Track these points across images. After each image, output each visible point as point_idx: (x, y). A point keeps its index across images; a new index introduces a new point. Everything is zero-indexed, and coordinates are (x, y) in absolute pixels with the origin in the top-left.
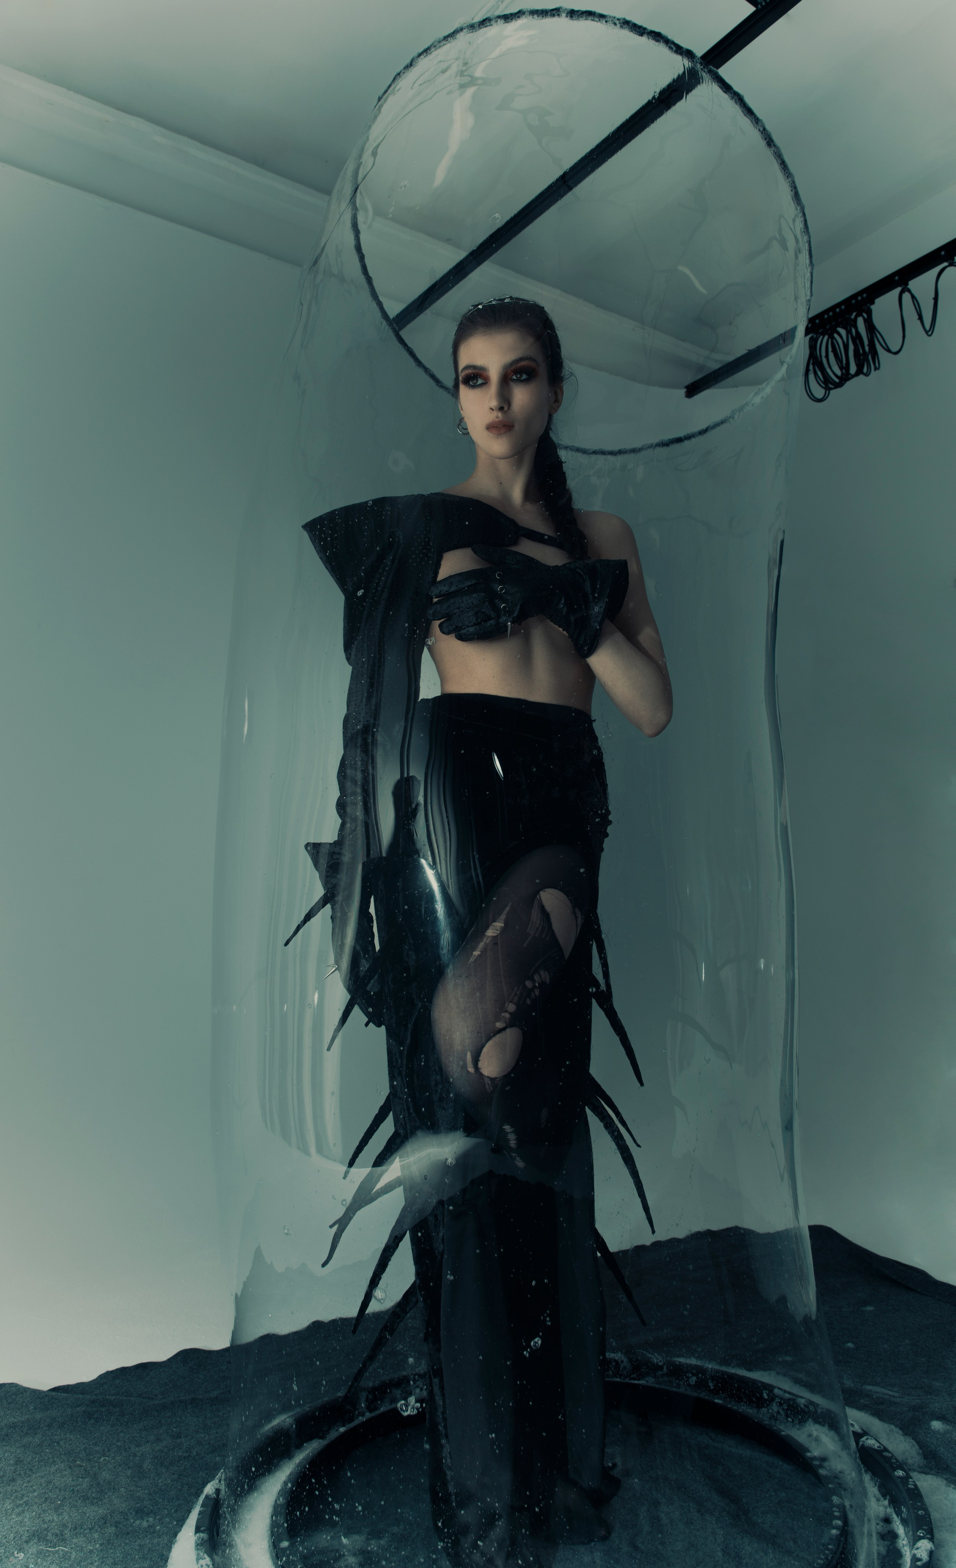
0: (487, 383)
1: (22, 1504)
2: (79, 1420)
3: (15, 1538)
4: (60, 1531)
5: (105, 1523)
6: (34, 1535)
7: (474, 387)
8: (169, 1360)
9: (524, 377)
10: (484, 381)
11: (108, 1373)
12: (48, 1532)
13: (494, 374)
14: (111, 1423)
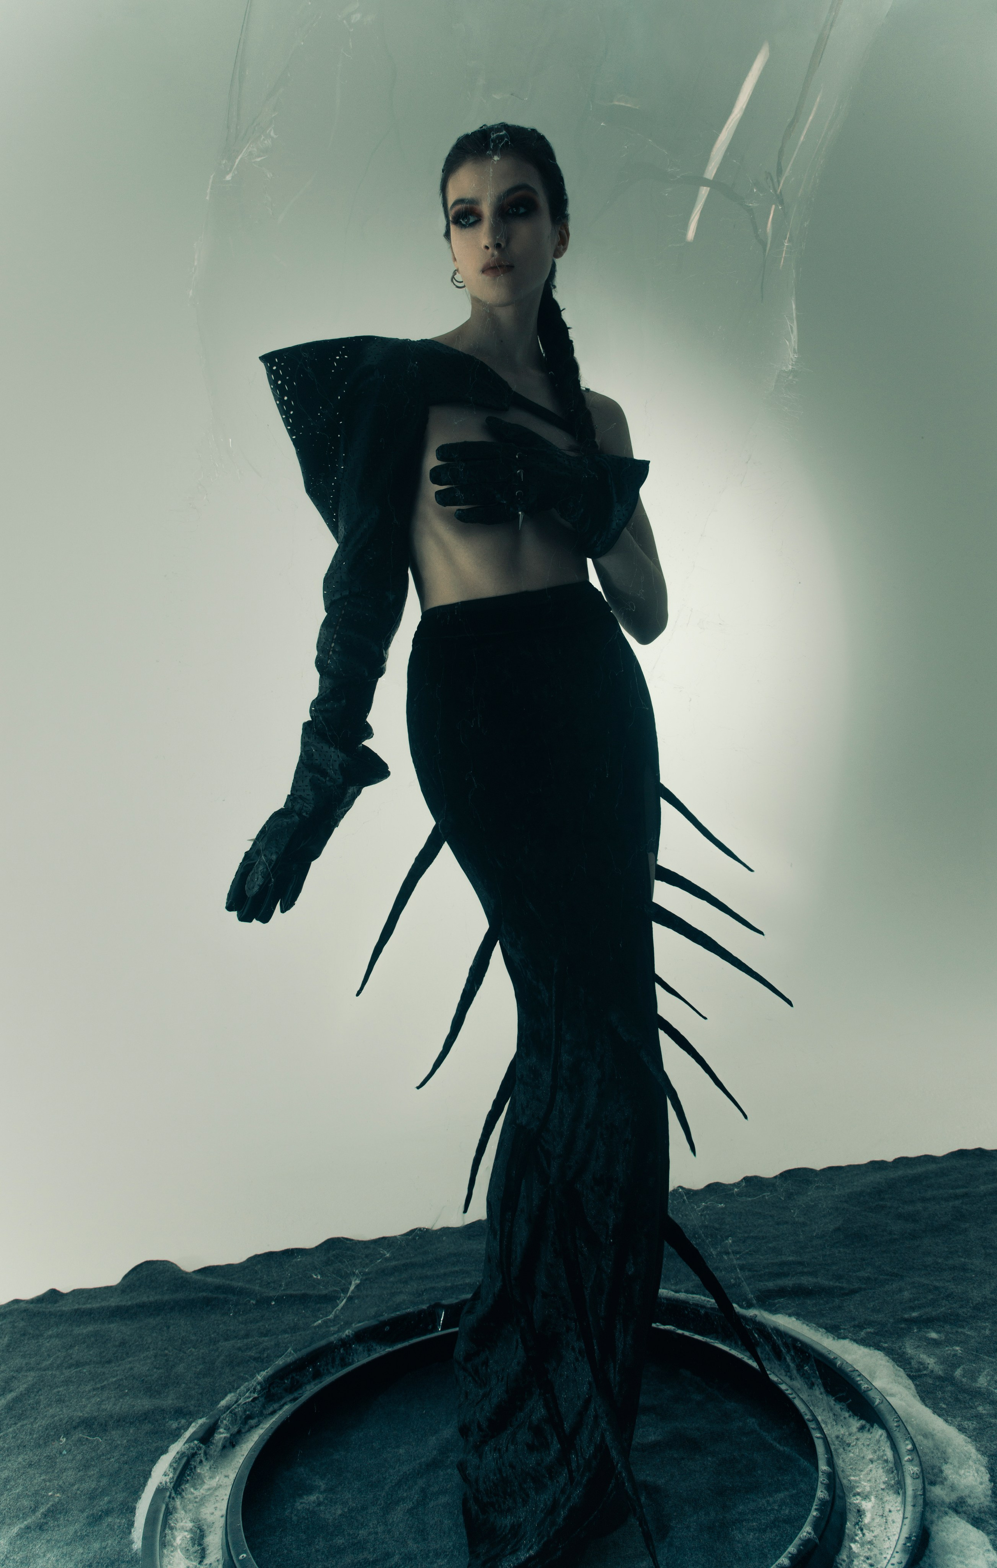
0: (480, 220)
1: (98, 1388)
2: (198, 1306)
3: (67, 1422)
4: (106, 1421)
5: (146, 1419)
6: (83, 1422)
7: (463, 226)
8: (317, 1247)
9: (522, 210)
10: (476, 219)
11: (256, 1257)
12: (96, 1420)
13: (486, 209)
14: (223, 1311)
